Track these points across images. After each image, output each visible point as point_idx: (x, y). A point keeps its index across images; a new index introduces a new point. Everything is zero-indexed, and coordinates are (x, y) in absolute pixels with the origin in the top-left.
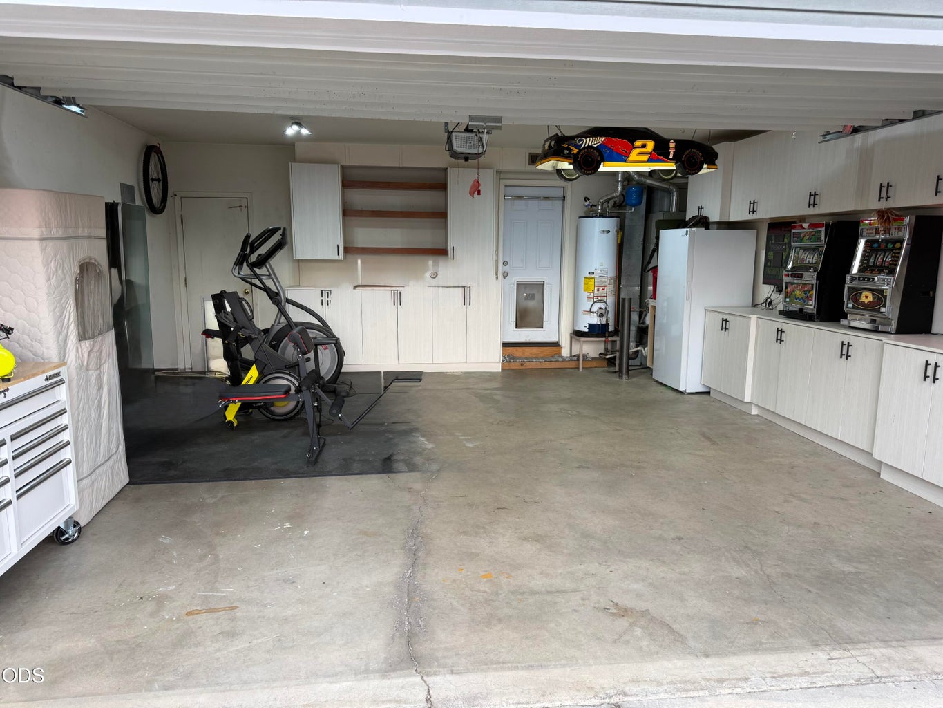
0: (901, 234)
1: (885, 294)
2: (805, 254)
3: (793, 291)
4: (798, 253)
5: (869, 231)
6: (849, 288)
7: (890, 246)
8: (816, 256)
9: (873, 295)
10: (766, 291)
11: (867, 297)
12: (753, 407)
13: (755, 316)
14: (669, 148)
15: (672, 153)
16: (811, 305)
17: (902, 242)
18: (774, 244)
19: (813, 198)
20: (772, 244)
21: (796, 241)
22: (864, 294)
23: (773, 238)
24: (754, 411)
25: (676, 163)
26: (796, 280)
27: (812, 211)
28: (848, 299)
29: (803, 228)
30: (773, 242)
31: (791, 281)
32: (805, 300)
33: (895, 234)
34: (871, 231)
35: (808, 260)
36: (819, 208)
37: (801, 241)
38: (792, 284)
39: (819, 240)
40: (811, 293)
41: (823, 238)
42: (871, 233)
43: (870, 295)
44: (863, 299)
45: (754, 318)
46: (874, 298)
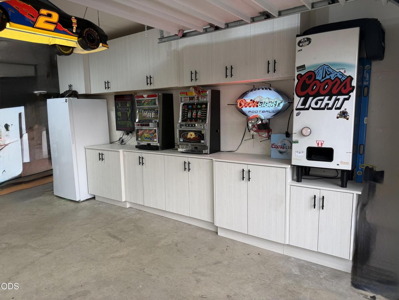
0: (205, 100)
1: (202, 133)
2: (145, 112)
3: (143, 134)
4: (141, 112)
5: (185, 99)
6: (180, 131)
7: (199, 107)
8: (153, 114)
9: (195, 134)
10: (118, 134)
11: (192, 135)
12: (127, 203)
13: (122, 150)
14: (72, 23)
15: (75, 28)
16: (156, 141)
17: (206, 104)
18: (120, 107)
19: (149, 80)
20: (119, 107)
21: (139, 105)
22: (190, 134)
23: (120, 104)
24: (128, 206)
25: (79, 38)
26: (144, 128)
27: (149, 87)
28: (180, 137)
29: (144, 98)
30: (120, 106)
31: (140, 128)
32: (151, 139)
33: (202, 100)
34: (187, 99)
35: (148, 116)
36: (154, 85)
37: (143, 105)
38: (141, 130)
39: (155, 104)
40: (155, 134)
41: (157, 103)
42: (187, 100)
43: (193, 134)
44: (189, 136)
45: (121, 151)
46: (196, 136)
